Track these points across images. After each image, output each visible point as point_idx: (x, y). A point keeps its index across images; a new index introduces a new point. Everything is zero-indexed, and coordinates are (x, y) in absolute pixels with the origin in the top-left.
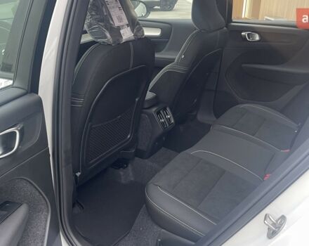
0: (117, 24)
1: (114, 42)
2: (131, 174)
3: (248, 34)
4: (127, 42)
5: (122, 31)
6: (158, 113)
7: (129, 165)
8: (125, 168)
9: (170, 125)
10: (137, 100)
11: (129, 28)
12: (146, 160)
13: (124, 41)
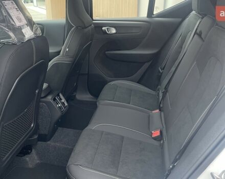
0: (18, 24)
1: (19, 41)
2: (36, 158)
3: (107, 29)
4: (29, 40)
5: (23, 31)
6: (54, 99)
7: (33, 150)
8: (29, 153)
9: (65, 108)
10: (37, 91)
11: (29, 27)
12: (49, 142)
13: (27, 40)
